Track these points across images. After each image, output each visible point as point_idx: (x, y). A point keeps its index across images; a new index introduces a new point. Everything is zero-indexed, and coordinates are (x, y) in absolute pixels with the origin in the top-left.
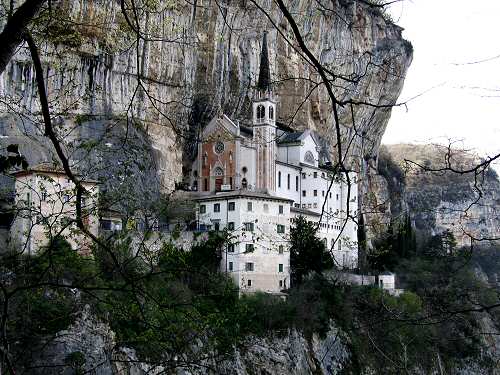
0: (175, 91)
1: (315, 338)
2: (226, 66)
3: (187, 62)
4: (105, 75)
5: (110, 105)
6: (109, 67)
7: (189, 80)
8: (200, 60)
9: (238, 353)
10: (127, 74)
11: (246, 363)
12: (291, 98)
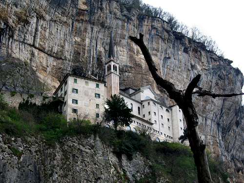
0: (60, 61)
1: (124, 158)
2: (94, 53)
3: (67, 47)
4: (9, 40)
5: (11, 53)
6: (12, 36)
7: (69, 57)
8: (76, 49)
9: (58, 146)
10: (23, 42)
11: (63, 151)
12: (141, 75)
